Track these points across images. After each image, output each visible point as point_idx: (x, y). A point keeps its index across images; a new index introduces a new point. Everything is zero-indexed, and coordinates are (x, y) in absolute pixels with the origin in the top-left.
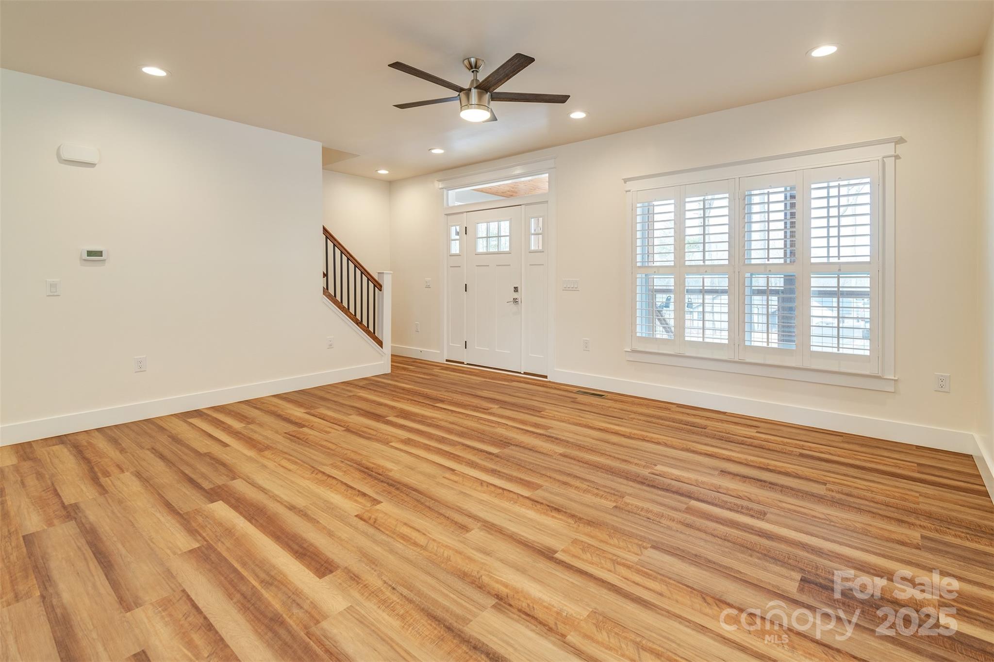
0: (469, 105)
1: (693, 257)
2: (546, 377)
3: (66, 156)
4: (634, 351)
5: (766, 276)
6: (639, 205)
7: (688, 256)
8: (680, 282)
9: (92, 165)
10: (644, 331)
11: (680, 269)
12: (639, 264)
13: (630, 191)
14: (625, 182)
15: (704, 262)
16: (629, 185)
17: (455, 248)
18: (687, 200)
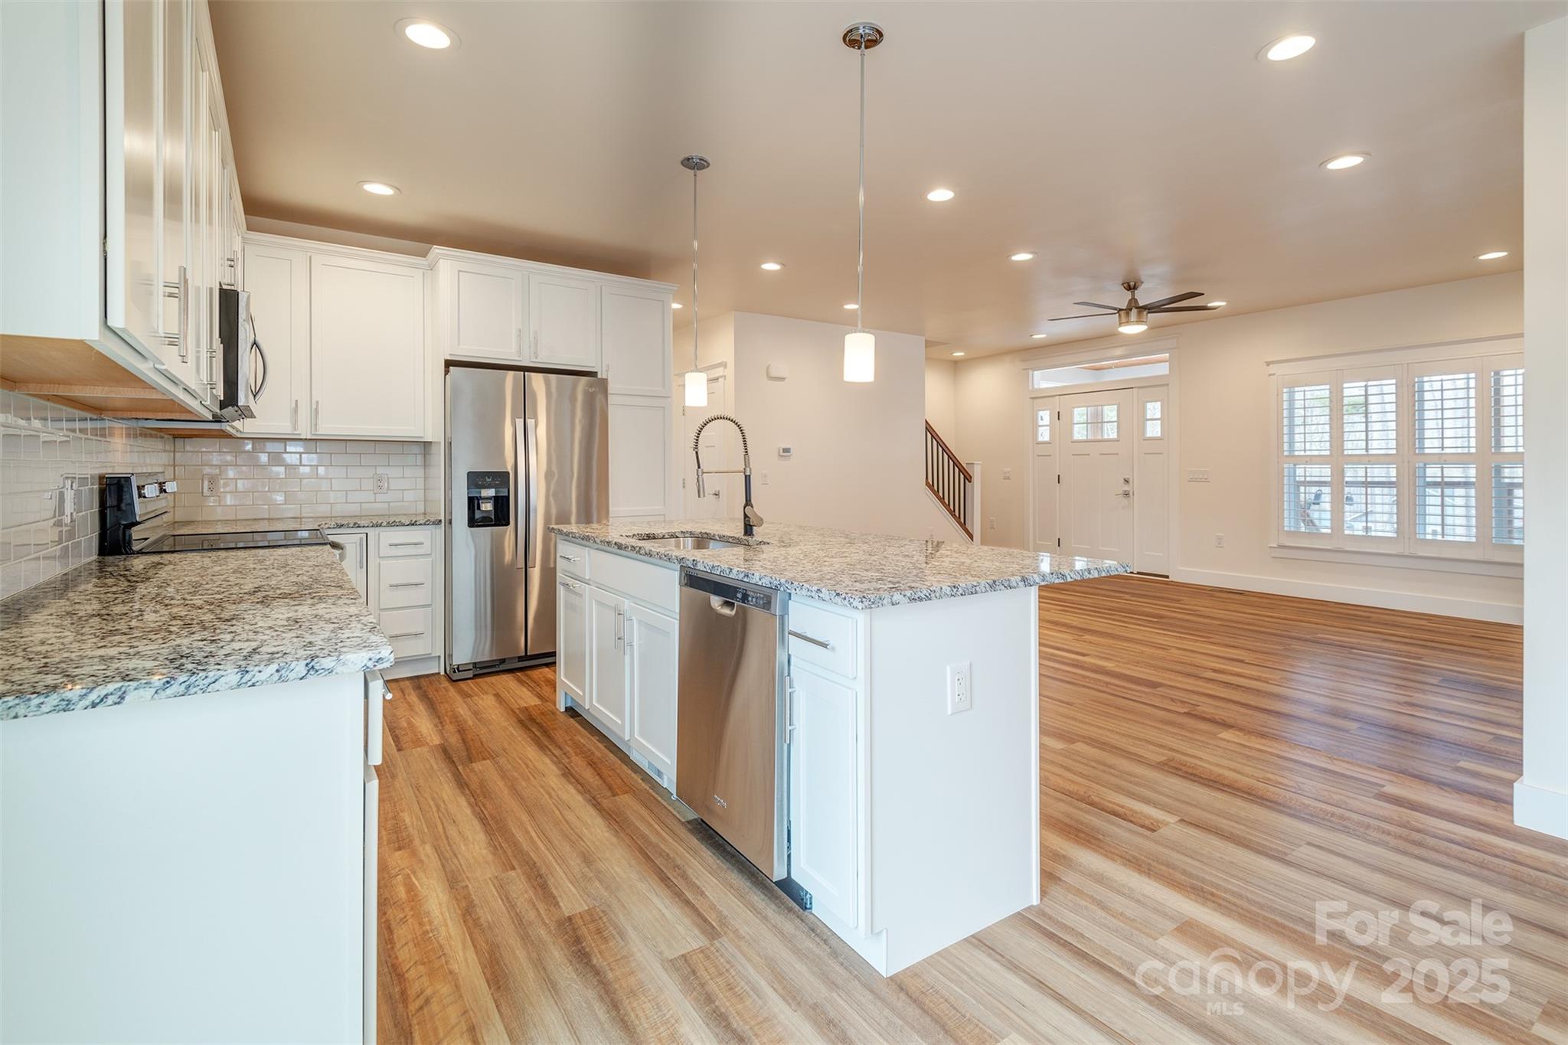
0: (1128, 322)
1: (1353, 444)
2: (1167, 577)
3: (773, 374)
4: (1281, 547)
5: (1440, 466)
6: (1285, 390)
7: (1348, 445)
8: (1339, 473)
9: (783, 379)
10: (1292, 524)
11: (1337, 457)
12: (1286, 453)
13: (1274, 374)
14: (1268, 365)
15: (1367, 451)
16: (1272, 369)
17: (1044, 435)
18: (1345, 385)
